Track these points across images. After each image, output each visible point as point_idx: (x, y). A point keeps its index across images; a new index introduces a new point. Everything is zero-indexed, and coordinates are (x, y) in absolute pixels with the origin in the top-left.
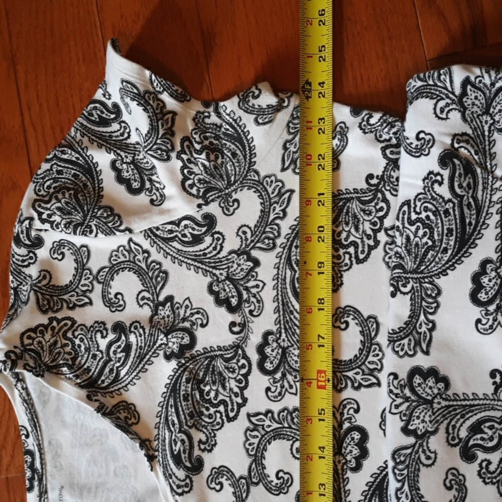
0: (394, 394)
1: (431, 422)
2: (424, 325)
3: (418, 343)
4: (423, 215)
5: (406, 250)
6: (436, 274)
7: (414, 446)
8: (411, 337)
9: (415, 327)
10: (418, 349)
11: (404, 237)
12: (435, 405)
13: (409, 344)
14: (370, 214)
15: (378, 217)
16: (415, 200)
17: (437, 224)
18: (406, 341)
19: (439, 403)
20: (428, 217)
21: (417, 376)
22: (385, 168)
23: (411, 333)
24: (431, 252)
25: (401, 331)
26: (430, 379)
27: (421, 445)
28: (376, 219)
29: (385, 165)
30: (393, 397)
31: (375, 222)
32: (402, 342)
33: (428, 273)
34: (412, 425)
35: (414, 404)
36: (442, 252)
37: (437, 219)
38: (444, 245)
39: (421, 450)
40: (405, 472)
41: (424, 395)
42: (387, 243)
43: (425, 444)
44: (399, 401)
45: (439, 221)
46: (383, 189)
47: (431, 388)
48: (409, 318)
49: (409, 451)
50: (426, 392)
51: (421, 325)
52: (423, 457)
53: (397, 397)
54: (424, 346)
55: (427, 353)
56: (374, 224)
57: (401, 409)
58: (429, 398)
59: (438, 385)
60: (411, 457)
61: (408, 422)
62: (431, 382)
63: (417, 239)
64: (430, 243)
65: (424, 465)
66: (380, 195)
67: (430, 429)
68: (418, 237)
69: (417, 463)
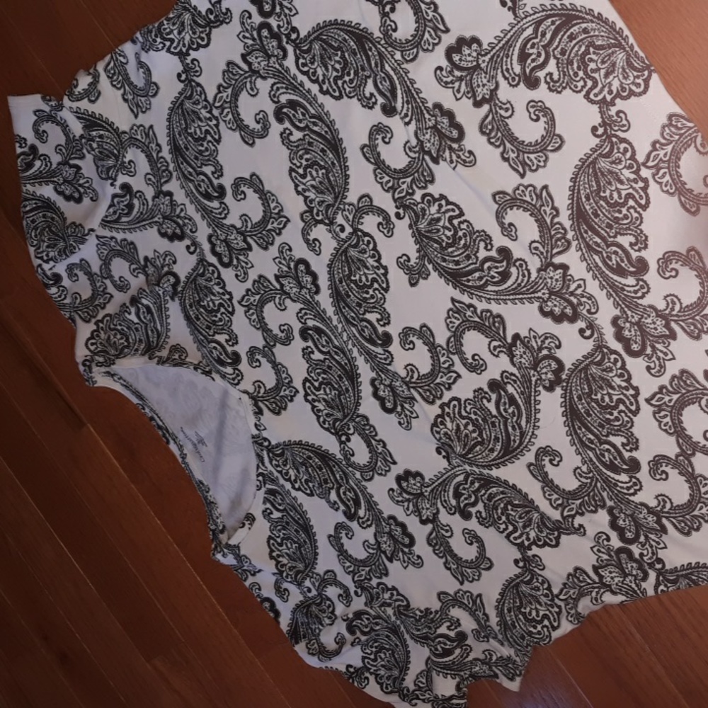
0: (449, 83)
1: (489, 81)
2: (429, 11)
3: (436, 29)
7: (491, 110)
8: (428, 29)
9: (425, 18)
10: (439, 33)
12: (483, 66)
13: (431, 35)
18: (427, 35)
19: (484, 61)
21: (454, 55)
23: (426, 26)
25: (418, 31)
26: (463, 48)
27: (495, 105)
30: (451, 85)
32: (425, 38)
34: (479, 96)
35: (468, 78)
39: (498, 109)
40: (499, 134)
41: (470, 65)
43: (497, 102)
44: (457, 85)
47: (469, 55)
48: (415, 16)
49: (490, 117)
50: (469, 62)
51: (427, 13)
52: (502, 112)
53: (453, 84)
54: (441, 27)
55: (447, 31)
57: (462, 90)
58: (475, 63)
59: (473, 48)
60: (495, 120)
61: (474, 96)
62: (466, 51)
65: (508, 118)
67: (492, 88)
69: (502, 121)
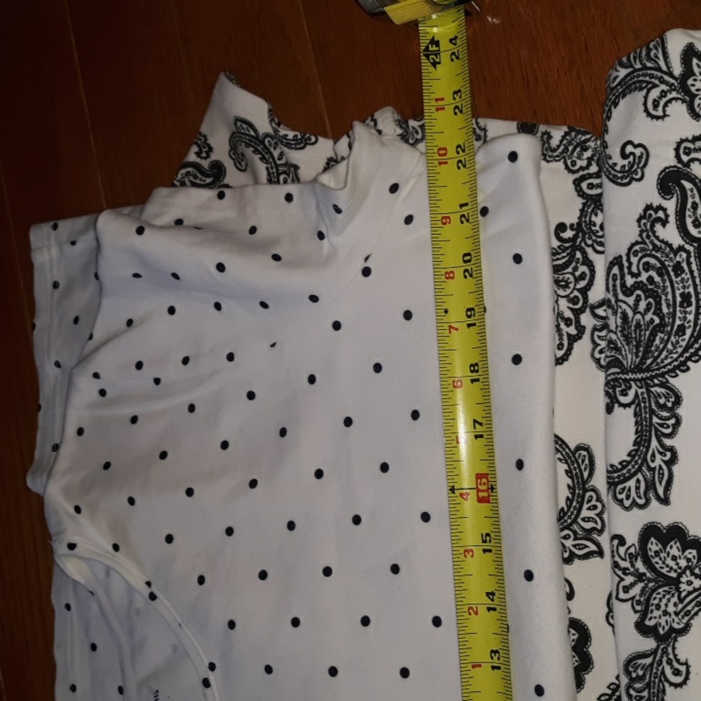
0: (620, 569)
1: (677, 614)
2: (658, 457)
3: (651, 486)
4: (644, 277)
5: (624, 335)
6: (669, 371)
7: (654, 652)
8: (639, 476)
9: (645, 460)
10: (651, 495)
11: (619, 315)
12: (683, 587)
13: (638, 488)
14: (566, 286)
15: (578, 290)
16: (628, 255)
17: (665, 288)
18: (631, 483)
19: (690, 583)
20: (650, 279)
21: (652, 539)
22: (582, 211)
23: (639, 470)
24: (660, 335)
25: (624, 467)
26: (672, 543)
27: (665, 652)
28: (576, 293)
29: (581, 207)
30: (620, 573)
31: (576, 297)
32: (627, 484)
33: (658, 369)
34: (650, 619)
35: (651, 585)
36: (677, 334)
37: (664, 281)
38: (678, 322)
39: (665, 659)
40: (645, 694)
41: (664, 571)
42: (595, 329)
43: (670, 650)
44: (629, 580)
45: (668, 284)
46: (583, 245)
47: (674, 558)
48: (634, 445)
49: (648, 661)
50: (667, 566)
51: (653, 455)
52: (668, 671)
53: (626, 574)
54: (661, 491)
55: (665, 501)
56: (574, 301)
57: (633, 592)
58: (673, 575)
59: (687, 553)
60: (652, 670)
61: (644, 614)
62: (674, 549)
63: (638, 317)
64: (657, 321)
65: (671, 684)
66: (578, 255)
67: (676, 626)
68: (640, 312)
69: (660, 681)
